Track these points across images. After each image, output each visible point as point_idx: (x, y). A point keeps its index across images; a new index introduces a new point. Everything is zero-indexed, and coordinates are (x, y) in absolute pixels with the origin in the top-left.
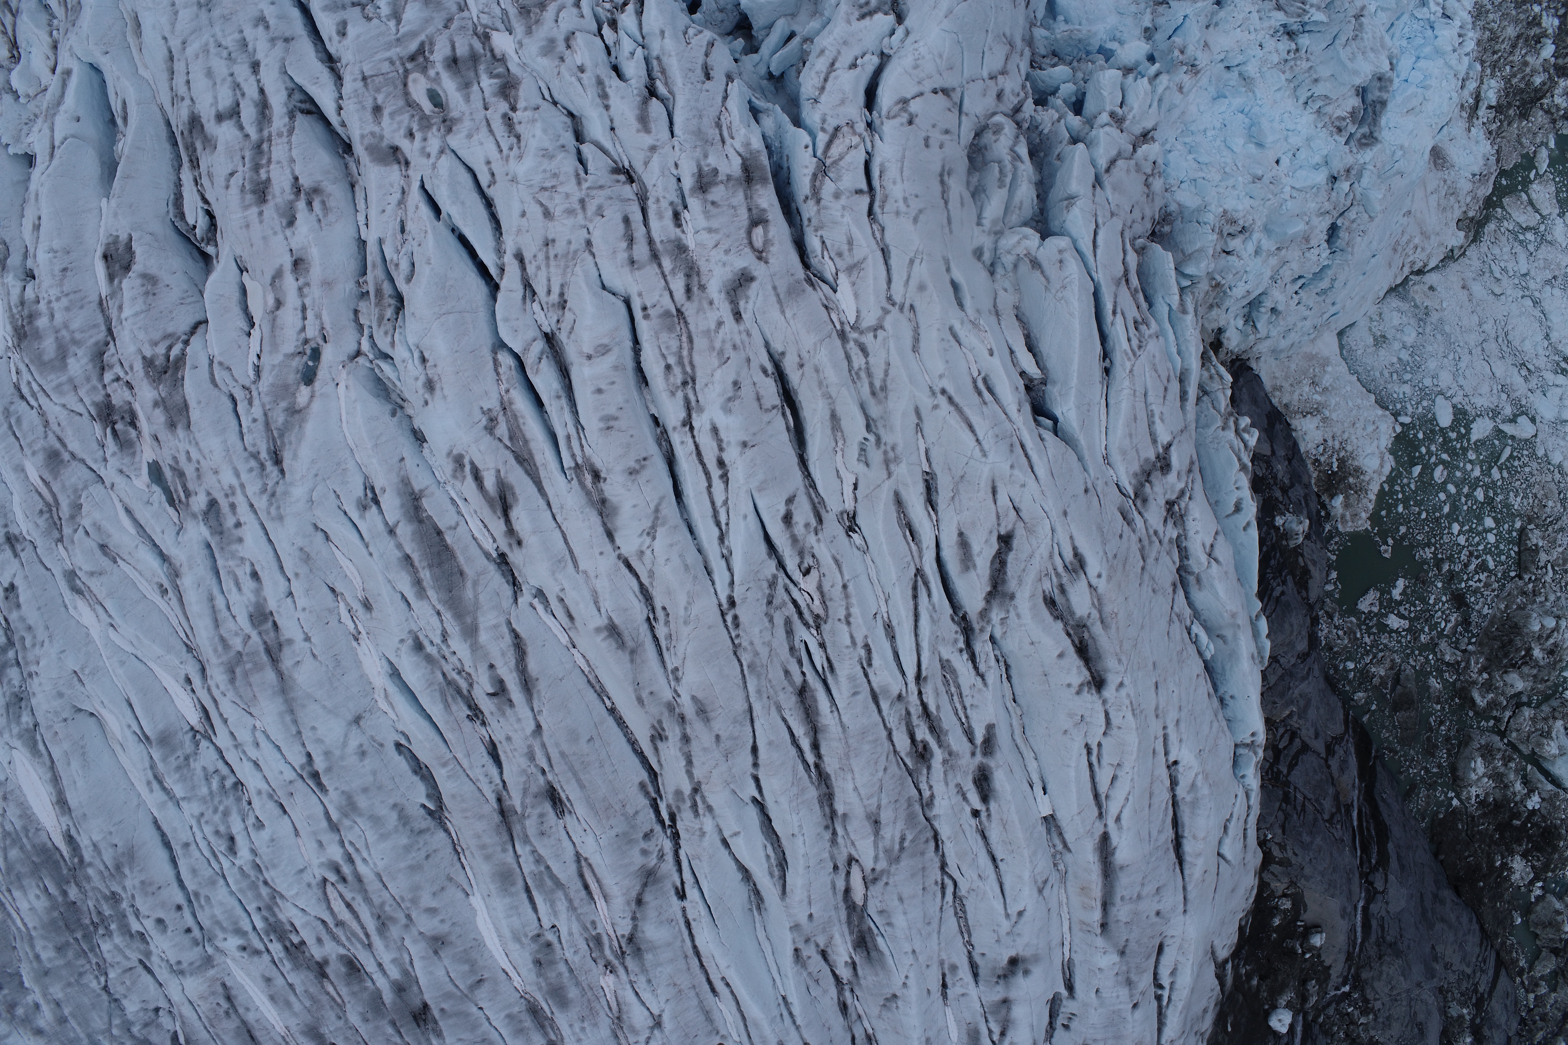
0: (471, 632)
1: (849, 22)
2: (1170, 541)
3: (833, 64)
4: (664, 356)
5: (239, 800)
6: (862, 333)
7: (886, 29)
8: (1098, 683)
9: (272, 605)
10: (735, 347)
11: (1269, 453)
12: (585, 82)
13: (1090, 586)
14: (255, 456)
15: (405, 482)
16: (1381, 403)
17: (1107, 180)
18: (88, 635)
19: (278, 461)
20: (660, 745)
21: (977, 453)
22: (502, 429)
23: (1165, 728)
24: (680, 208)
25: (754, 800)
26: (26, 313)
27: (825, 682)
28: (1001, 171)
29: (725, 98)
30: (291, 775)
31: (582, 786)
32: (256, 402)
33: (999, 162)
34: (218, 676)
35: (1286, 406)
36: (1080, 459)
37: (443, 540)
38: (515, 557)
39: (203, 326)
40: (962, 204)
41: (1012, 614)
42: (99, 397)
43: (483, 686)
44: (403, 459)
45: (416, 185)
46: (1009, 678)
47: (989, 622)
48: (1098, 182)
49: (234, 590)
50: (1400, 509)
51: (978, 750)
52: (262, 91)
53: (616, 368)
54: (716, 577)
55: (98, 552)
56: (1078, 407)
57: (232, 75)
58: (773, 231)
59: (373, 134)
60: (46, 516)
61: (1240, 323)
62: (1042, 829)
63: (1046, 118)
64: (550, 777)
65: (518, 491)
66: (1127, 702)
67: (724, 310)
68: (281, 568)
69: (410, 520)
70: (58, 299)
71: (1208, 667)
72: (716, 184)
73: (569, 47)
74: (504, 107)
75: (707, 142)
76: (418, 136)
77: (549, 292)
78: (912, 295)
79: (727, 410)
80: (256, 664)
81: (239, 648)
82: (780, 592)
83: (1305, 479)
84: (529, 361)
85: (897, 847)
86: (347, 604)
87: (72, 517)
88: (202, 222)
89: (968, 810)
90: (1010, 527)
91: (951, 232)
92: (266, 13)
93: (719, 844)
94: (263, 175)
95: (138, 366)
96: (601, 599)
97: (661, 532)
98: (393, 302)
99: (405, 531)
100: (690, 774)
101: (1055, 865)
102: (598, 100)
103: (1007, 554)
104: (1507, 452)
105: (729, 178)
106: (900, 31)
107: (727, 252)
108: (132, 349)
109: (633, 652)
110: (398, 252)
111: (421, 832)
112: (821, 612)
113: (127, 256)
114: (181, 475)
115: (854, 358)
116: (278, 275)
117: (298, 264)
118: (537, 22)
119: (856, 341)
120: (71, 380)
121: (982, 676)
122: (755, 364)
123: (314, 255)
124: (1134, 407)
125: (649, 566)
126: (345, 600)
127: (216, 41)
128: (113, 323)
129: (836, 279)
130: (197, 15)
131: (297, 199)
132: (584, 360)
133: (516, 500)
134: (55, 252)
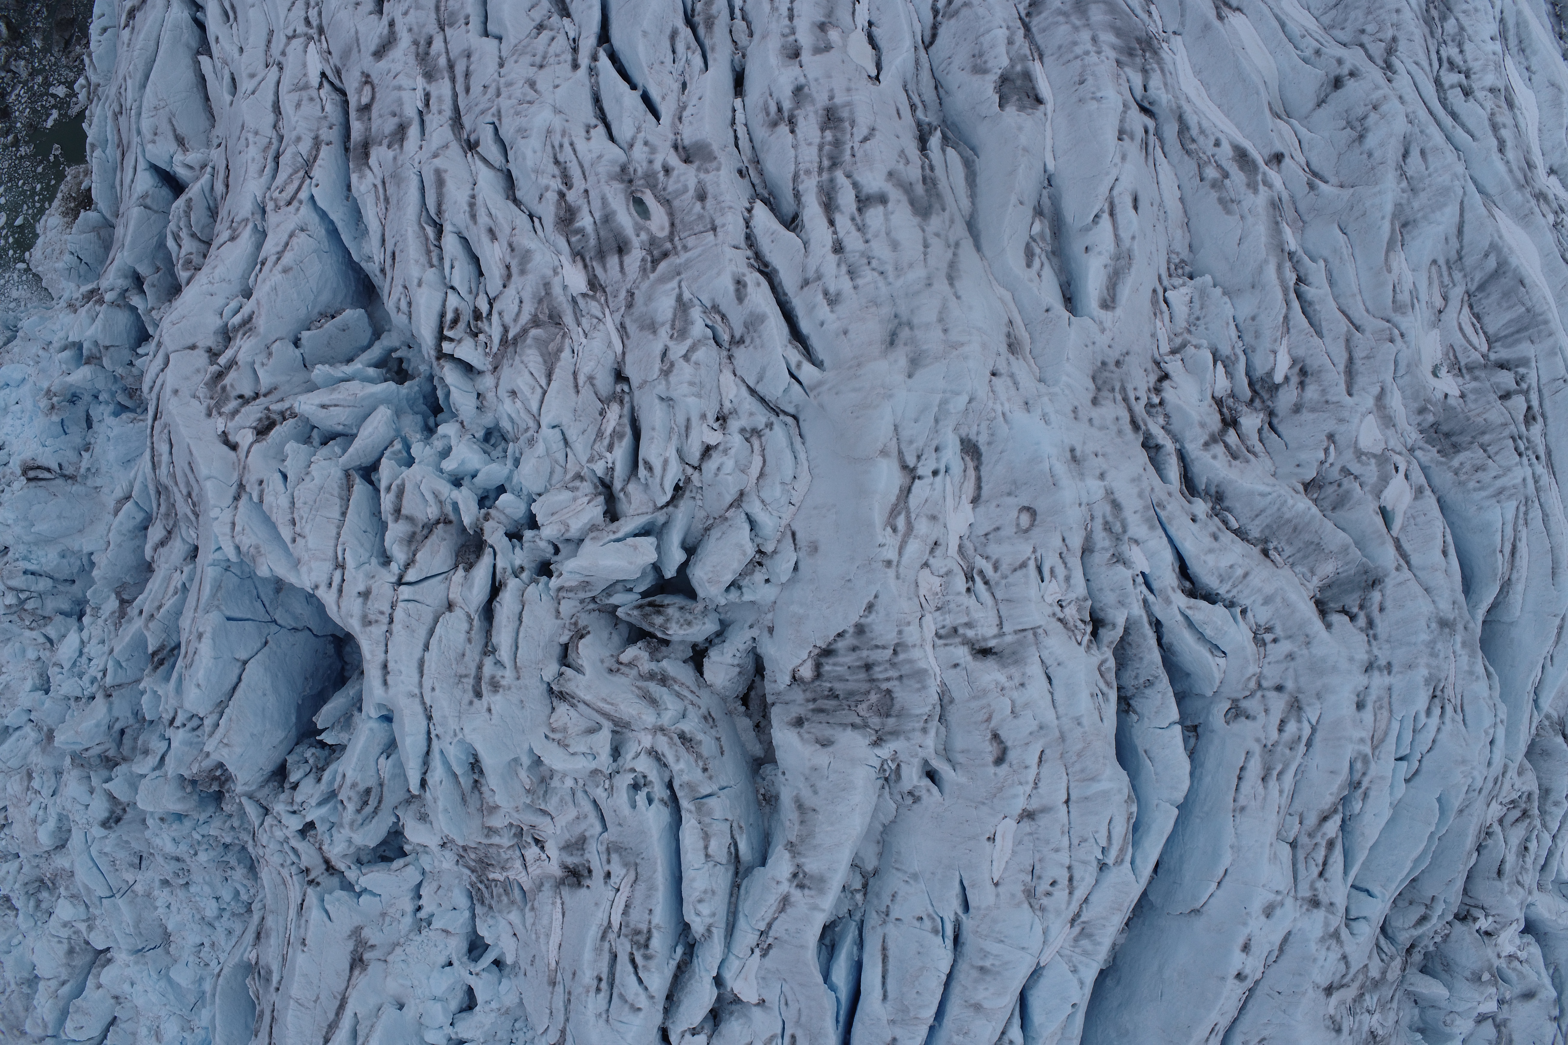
6: (305, 34)
24: (423, 111)
26: (1138, 59)
39: (927, 41)
52: (832, 223)
59: (707, 171)
67: (401, 25)
73: (508, 267)
74: (572, 196)
75: (396, 175)
76: (658, 166)
92: (827, 309)
94: (828, 133)
107: (389, 72)
108: (992, 1)
110: (688, 61)
113: (1005, 89)
115: (316, 15)
118: (540, 301)
119: (311, 27)
123: (775, 60)
127: (886, 278)
128: (1022, 32)
129: (321, 85)
130: (912, 311)
131: (791, 110)
134: (1093, 99)
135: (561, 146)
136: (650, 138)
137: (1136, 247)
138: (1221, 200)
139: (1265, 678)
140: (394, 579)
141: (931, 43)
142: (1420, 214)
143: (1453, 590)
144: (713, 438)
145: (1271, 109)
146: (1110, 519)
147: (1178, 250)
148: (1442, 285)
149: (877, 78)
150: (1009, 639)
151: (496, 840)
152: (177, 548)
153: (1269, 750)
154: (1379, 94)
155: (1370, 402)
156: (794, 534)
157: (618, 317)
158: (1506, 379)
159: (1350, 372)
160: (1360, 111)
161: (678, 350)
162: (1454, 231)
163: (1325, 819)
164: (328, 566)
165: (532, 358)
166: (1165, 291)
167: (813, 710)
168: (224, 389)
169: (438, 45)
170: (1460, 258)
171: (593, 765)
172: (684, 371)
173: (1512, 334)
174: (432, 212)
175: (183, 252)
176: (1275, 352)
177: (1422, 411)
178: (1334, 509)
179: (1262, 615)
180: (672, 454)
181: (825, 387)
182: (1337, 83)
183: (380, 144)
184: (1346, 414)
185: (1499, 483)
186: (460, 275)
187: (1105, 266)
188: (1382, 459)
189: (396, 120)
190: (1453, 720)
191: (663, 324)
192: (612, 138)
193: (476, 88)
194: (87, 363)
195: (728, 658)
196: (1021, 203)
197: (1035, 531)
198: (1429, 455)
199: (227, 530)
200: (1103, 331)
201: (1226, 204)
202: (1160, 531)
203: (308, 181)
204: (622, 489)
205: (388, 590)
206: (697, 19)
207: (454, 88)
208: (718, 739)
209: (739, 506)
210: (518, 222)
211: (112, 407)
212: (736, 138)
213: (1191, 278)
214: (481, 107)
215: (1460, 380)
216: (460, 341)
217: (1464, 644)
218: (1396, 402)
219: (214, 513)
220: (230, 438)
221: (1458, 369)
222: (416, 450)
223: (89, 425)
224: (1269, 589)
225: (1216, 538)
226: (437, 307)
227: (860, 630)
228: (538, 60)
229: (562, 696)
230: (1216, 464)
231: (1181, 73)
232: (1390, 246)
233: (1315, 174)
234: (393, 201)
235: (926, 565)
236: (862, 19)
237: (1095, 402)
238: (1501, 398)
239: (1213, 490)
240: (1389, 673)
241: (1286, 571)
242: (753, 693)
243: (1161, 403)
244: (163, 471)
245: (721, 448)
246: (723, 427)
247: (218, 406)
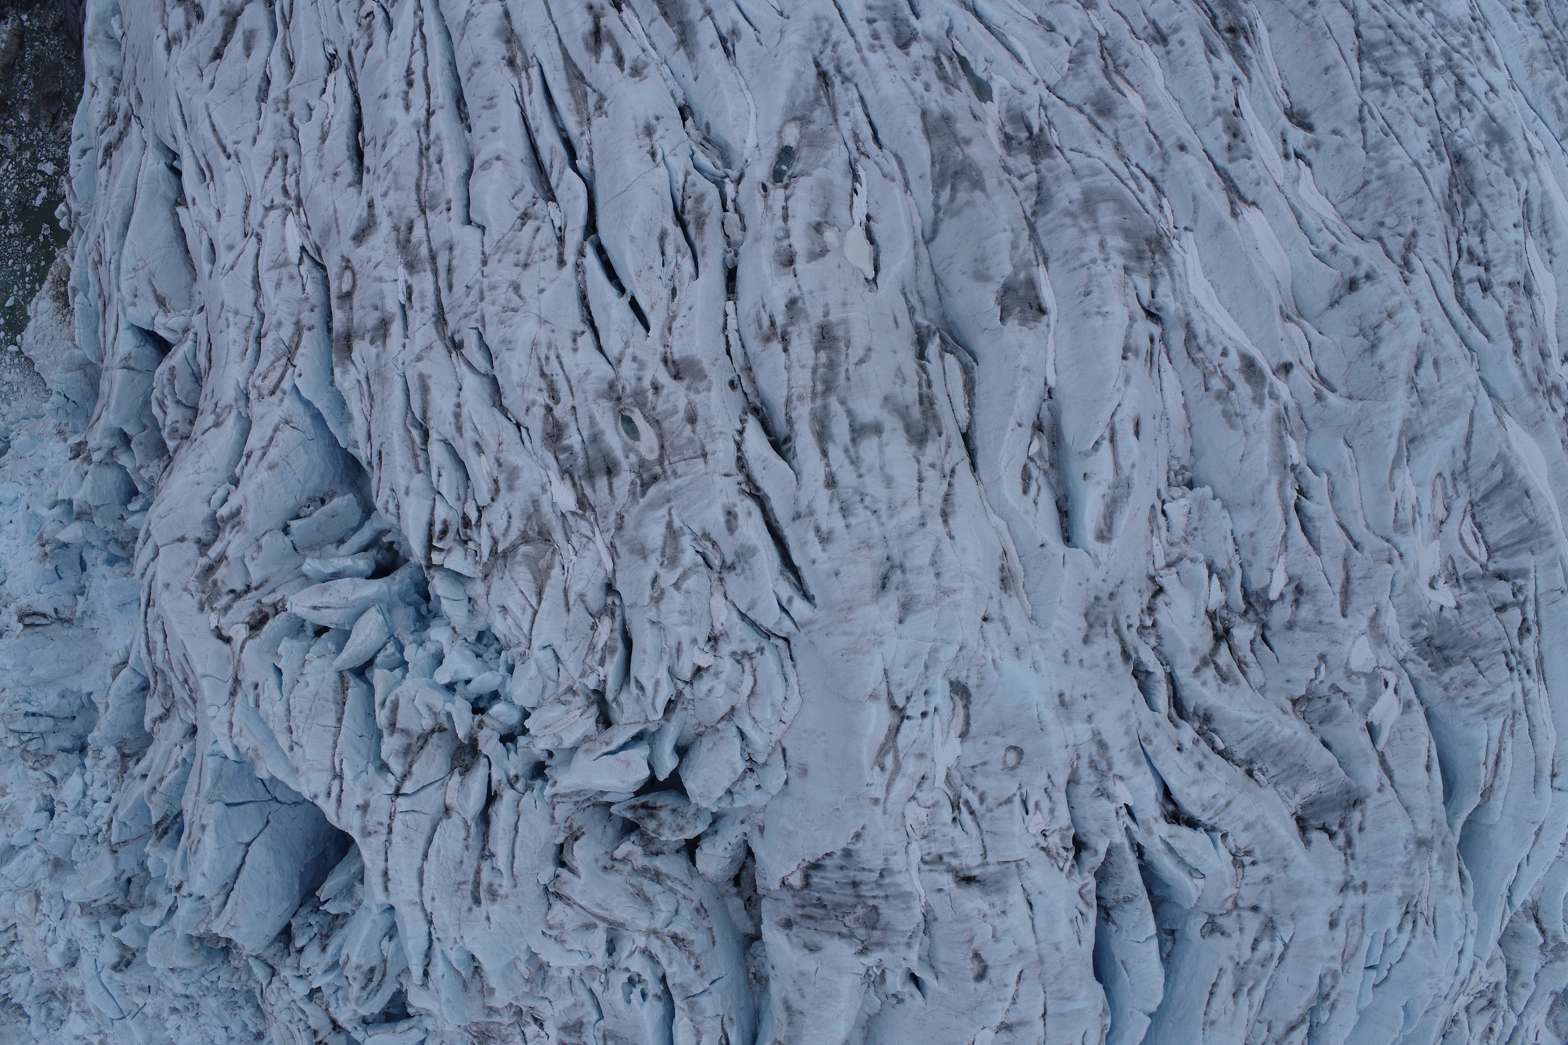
1: (248, 502)
3: (264, 454)
4: (442, 171)
6: (283, 205)
12: (473, 429)
13: (167, 30)
14: (846, 79)
15: (691, 56)
19: (823, 76)
21: (214, 109)
22: (592, 99)
24: (406, 305)
26: (1147, 264)
32: (847, 134)
33: (175, 402)
36: (157, 134)
37: (662, 9)
39: (926, 234)
41: (227, 3)
42: (1045, 162)
44: (696, 79)
45: (655, 333)
52: (825, 453)
55: (1056, 23)
57: (860, 476)
59: (697, 391)
60: (1120, 62)
65: (584, 47)
67: (381, 208)
69: (690, 23)
70: (1094, 261)
72: (373, 329)
73: (496, 481)
74: (559, 411)
75: (378, 373)
76: (647, 384)
77: (538, 229)
78: (243, 242)
79: (393, 123)
84: (563, 165)
87: (1084, 54)
92: (818, 547)
94: (822, 355)
95: (990, 182)
97: (462, 17)
99: (695, 13)
103: (219, 45)
107: (369, 260)
108: (996, 199)
110: (678, 266)
113: (1007, 301)
114: (943, 77)
115: (294, 185)
117: (789, 262)
118: (529, 518)
119: (289, 198)
120: (1079, 179)
122: (371, 172)
123: (768, 268)
127: (879, 518)
128: (1026, 233)
129: (301, 260)
130: (905, 554)
131: (785, 326)
132: (503, 155)
133: (585, 39)
134: (1098, 313)
135: (547, 358)
136: (638, 353)
137: (1135, 475)
138: (1225, 413)
139: (1242, 898)
140: (391, 791)
141: (932, 239)
142: (1429, 429)
143: (1433, 809)
144: (705, 660)
145: (1282, 312)
146: (1096, 758)
147: (1179, 455)
148: (1446, 496)
149: (875, 280)
150: (992, 869)
151: (497, 1019)
152: (175, 728)
153: (1241, 968)
154: (1396, 299)
155: (1364, 624)
156: (784, 751)
157: (608, 537)
158: (1503, 590)
159: (1346, 592)
160: (1374, 319)
161: (668, 579)
162: (1463, 442)
163: (1292, 1028)
164: (326, 776)
165: (523, 576)
166: (1164, 502)
167: (802, 916)
168: (215, 583)
169: (419, 232)
170: (1466, 469)
171: (590, 962)
172: (675, 601)
173: (1513, 545)
174: (418, 416)
175: (168, 421)
176: (1271, 571)
177: (1416, 626)
178: (1321, 723)
179: (1242, 840)
180: (664, 675)
181: (816, 627)
182: (1352, 285)
183: (363, 338)
184: (1339, 636)
185: (1488, 700)
186: (448, 483)
187: (1103, 496)
188: (1372, 677)
189: (377, 314)
190: (1424, 933)
191: (653, 551)
192: (600, 349)
193: (459, 289)
194: (79, 517)
195: (720, 851)
196: (1020, 425)
197: (1021, 770)
198: (1420, 668)
199: (225, 730)
200: (1098, 565)
201: (1231, 418)
202: (1146, 767)
203: (291, 369)
204: (615, 699)
205: (386, 802)
206: (687, 217)
207: (436, 282)
208: (710, 929)
209: (730, 720)
210: (504, 435)
211: (104, 555)
212: (728, 343)
213: (1190, 485)
214: (465, 309)
215: (1457, 591)
216: (449, 551)
217: (1440, 860)
218: (1391, 621)
219: (211, 712)
220: (224, 632)
221: (1455, 579)
222: (408, 654)
223: (83, 568)
224: (1250, 817)
225: (1200, 767)
226: (425, 517)
227: (848, 853)
228: (522, 257)
229: (558, 896)
230: (1206, 691)
231: (1190, 274)
232: (1396, 463)
233: (1323, 381)
234: (378, 399)
235: (913, 798)
236: (860, 214)
237: (1086, 640)
238: (1496, 610)
239: (1201, 713)
240: (1364, 892)
241: (1269, 792)
242: (744, 873)
243: (1154, 625)
244: (159, 658)
245: (712, 671)
246: (714, 648)
247: (211, 600)
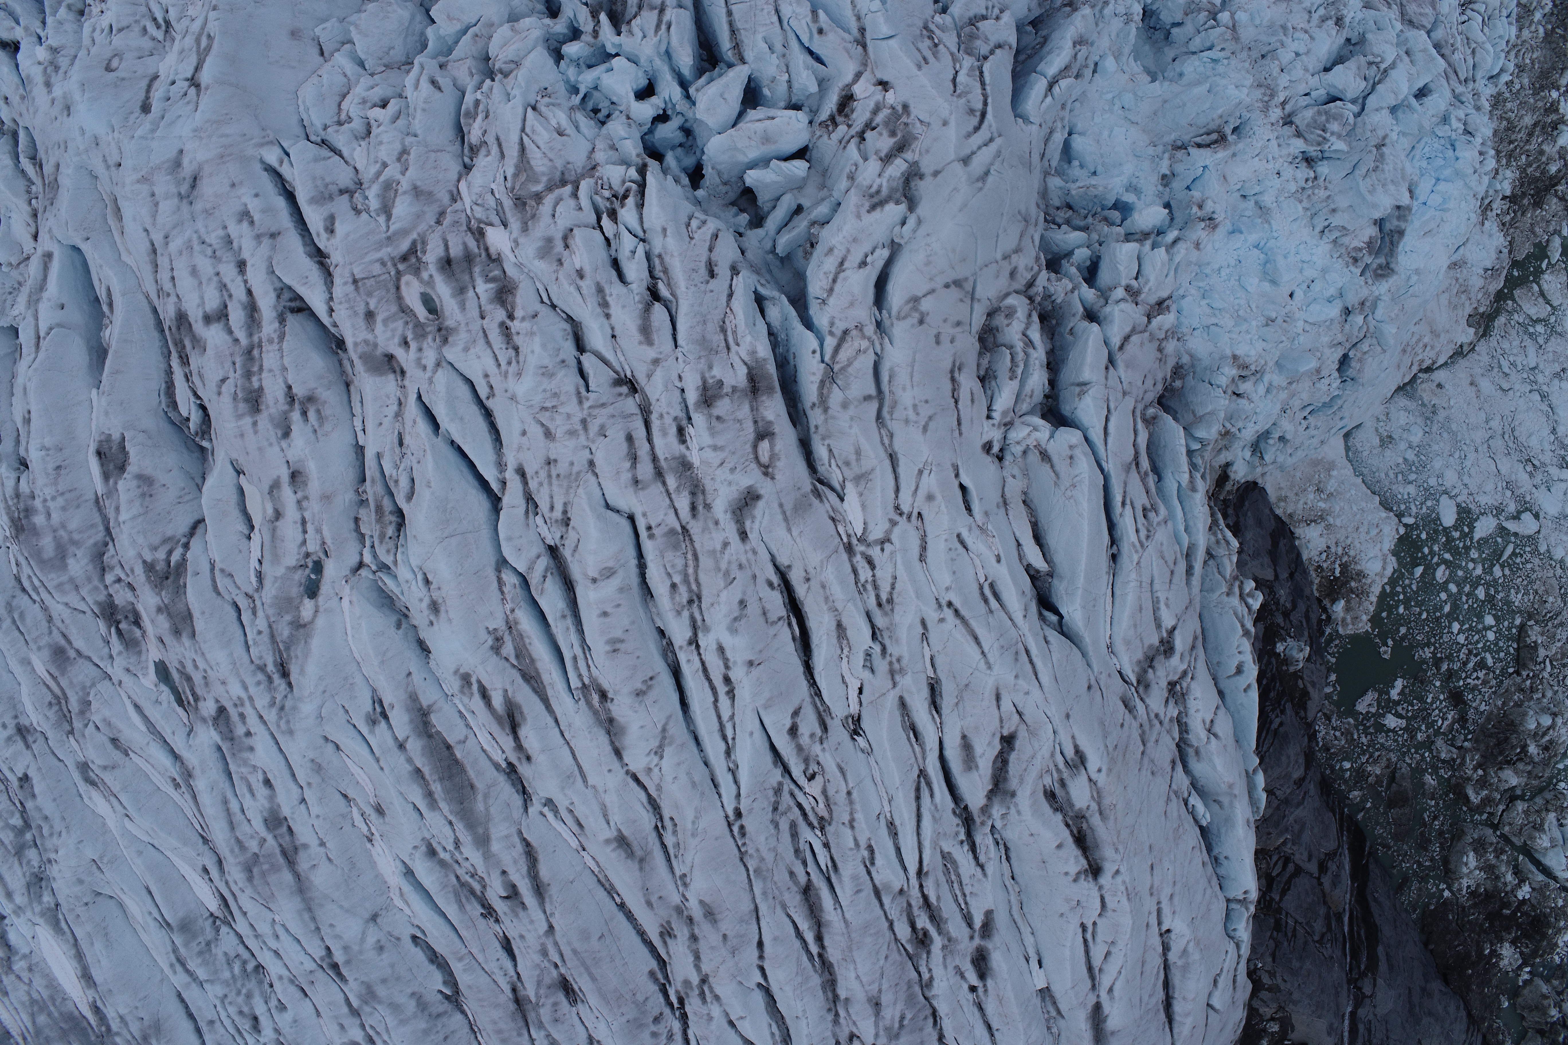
0: (483, 841)
1: (859, 216)
2: (1171, 720)
3: (842, 264)
4: (669, 575)
5: (260, 982)
6: (869, 545)
7: (898, 219)
8: (1095, 871)
9: (286, 811)
10: (741, 566)
11: (1271, 578)
12: (585, 291)
13: (1090, 780)
14: (262, 668)
15: (413, 698)
16: (1386, 505)
17: (1120, 359)
18: (104, 824)
19: (285, 674)
20: (668, 939)
21: (982, 665)
22: (508, 649)
23: (1159, 903)
24: (684, 422)
25: (759, 985)
26: (22, 506)
27: (829, 880)
28: (1012, 359)
29: (730, 296)
30: (313, 966)
31: (593, 979)
32: (260, 613)
33: (1011, 347)
34: (235, 874)
35: (1291, 516)
36: (1084, 655)
37: (453, 754)
38: (524, 769)
39: (201, 526)
40: (973, 401)
41: (1013, 811)
42: (102, 597)
43: (495, 891)
44: (410, 674)
45: (413, 397)
46: (1008, 859)
47: (989, 817)
48: (1111, 361)
49: (248, 795)
50: (1401, 610)
51: (977, 935)
52: (249, 292)
53: (621, 590)
54: (723, 791)
55: (109, 746)
56: (1084, 607)
57: (218, 274)
58: (779, 445)
59: (366, 342)
60: (56, 708)
61: (1248, 454)
62: (1037, 1001)
63: (1059, 289)
64: (563, 970)
65: (526, 711)
66: (1123, 888)
67: (730, 530)
68: (293, 775)
69: (420, 735)
70: (54, 498)
71: (1204, 831)
72: (721, 397)
73: (567, 246)
74: (500, 314)
75: (712, 351)
76: (413, 345)
77: (552, 508)
78: (920, 504)
79: (733, 630)
80: (272, 865)
81: (256, 850)
82: (786, 799)
83: (1307, 592)
84: (534, 580)
85: (897, 1025)
86: (360, 809)
87: (82, 713)
88: (195, 417)
89: (965, 987)
90: (1013, 729)
91: (960, 434)
92: (250, 207)
93: (726, 1025)
94: (256, 385)
95: (139, 570)
96: (610, 812)
97: (668, 751)
98: (393, 518)
99: (415, 746)
100: (698, 967)
101: (1049, 1028)
102: (599, 310)
103: (1009, 754)
104: (1510, 549)
105: (734, 389)
106: (911, 222)
107: (733, 470)
108: (132, 553)
109: (642, 860)
110: (397, 467)
111: (439, 1016)
112: (826, 815)
113: (121, 456)
114: (189, 679)
115: (861, 571)
116: (275, 486)
117: (295, 476)
118: (533, 216)
119: (863, 554)
120: (72, 580)
121: (982, 867)
122: (761, 580)
123: (312, 468)
124: (1140, 598)
125: (657, 781)
126: (357, 805)
127: (200, 238)
128: (110, 523)
129: (843, 487)
130: (179, 209)
131: (292, 410)
132: (589, 583)
133: (525, 719)
134: (48, 450)
135: (509, 363)
141: (197, 523)
144: (377, 112)
146: (54, 74)
149: (238, 474)
156: (322, 53)
157: (457, 205)
161: (393, 171)
165: (539, 164)
168: (893, 135)
169: (683, 504)
172: (387, 151)
174: (658, 306)
181: (256, 142)
187: (47, 289)
189: (717, 412)
191: (405, 193)
192: (469, 382)
193: (617, 436)
200: (50, 230)
207: (651, 446)
228: (554, 471)
236: (256, 540)
237: (57, 166)
245: (369, 105)
246: (368, 125)
247: (897, 116)
